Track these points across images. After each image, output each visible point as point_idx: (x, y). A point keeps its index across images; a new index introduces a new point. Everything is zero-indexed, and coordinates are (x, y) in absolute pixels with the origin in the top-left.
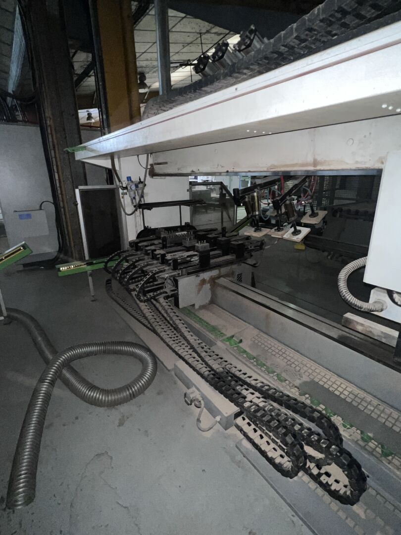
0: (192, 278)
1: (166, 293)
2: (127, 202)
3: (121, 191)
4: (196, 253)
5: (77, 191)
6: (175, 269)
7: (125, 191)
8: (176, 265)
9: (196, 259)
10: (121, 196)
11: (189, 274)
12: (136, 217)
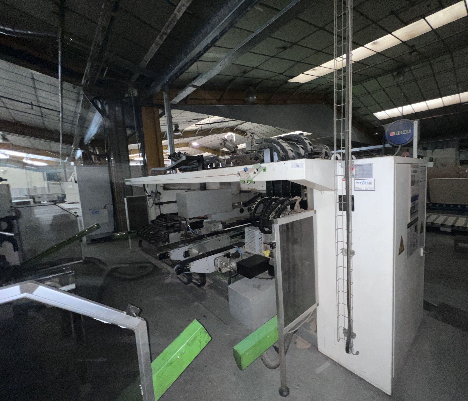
0: (177, 233)
2: (150, 202)
3: (148, 197)
5: (125, 199)
6: (167, 229)
7: (150, 197)
10: (148, 199)
11: (175, 231)
12: (156, 209)
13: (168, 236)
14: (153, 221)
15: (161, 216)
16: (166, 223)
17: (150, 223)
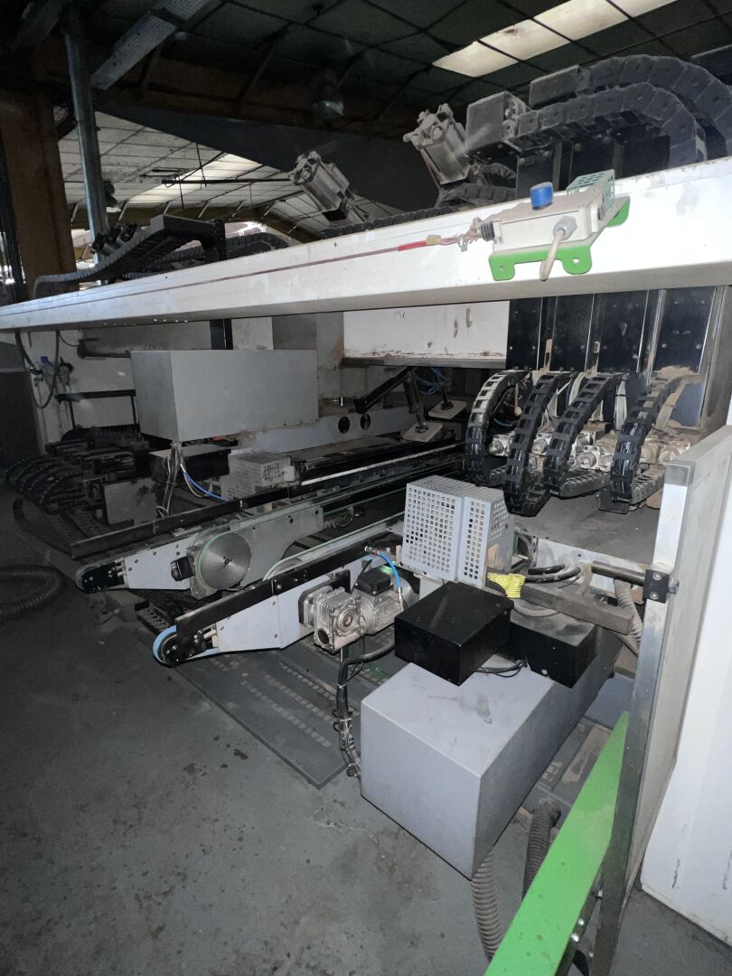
0: (125, 485)
1: (87, 503)
2: (41, 391)
3: (33, 376)
4: (130, 453)
6: (97, 472)
7: (40, 376)
8: (99, 467)
9: (129, 461)
10: (33, 383)
11: (120, 479)
12: (58, 412)
13: (102, 491)
14: (51, 448)
15: (77, 434)
16: (92, 454)
17: (44, 452)
